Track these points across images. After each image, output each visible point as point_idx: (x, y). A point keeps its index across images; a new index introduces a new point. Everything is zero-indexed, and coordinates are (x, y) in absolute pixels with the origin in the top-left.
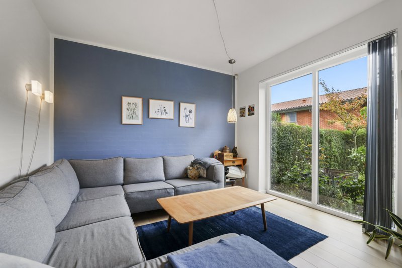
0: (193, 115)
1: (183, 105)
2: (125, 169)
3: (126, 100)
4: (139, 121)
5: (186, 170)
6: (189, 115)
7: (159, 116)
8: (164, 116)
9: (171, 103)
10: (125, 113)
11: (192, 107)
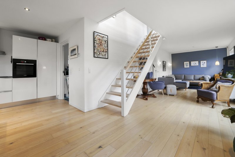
0: (206, 64)
1: (201, 62)
2: (184, 77)
3: (185, 63)
4: (188, 67)
5: (200, 78)
6: (204, 64)
7: (194, 65)
8: (196, 65)
9: (198, 62)
10: (185, 65)
11: (205, 62)
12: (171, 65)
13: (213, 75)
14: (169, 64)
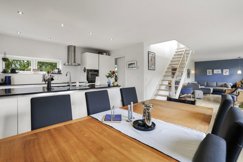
0: (228, 72)
1: (224, 70)
2: (207, 84)
3: (208, 70)
4: (211, 74)
5: (222, 85)
6: (226, 72)
7: (217, 73)
8: (218, 73)
9: (220, 70)
10: (208, 73)
11: (228, 70)
12: (194, 72)
13: (234, 83)
14: (193, 72)
